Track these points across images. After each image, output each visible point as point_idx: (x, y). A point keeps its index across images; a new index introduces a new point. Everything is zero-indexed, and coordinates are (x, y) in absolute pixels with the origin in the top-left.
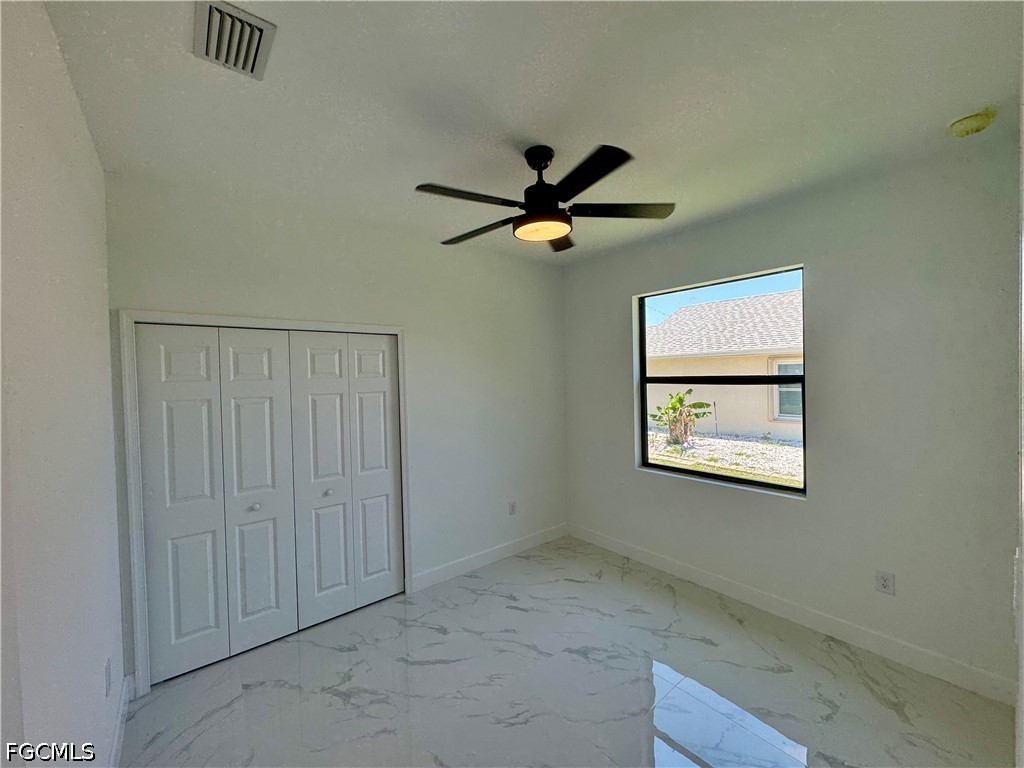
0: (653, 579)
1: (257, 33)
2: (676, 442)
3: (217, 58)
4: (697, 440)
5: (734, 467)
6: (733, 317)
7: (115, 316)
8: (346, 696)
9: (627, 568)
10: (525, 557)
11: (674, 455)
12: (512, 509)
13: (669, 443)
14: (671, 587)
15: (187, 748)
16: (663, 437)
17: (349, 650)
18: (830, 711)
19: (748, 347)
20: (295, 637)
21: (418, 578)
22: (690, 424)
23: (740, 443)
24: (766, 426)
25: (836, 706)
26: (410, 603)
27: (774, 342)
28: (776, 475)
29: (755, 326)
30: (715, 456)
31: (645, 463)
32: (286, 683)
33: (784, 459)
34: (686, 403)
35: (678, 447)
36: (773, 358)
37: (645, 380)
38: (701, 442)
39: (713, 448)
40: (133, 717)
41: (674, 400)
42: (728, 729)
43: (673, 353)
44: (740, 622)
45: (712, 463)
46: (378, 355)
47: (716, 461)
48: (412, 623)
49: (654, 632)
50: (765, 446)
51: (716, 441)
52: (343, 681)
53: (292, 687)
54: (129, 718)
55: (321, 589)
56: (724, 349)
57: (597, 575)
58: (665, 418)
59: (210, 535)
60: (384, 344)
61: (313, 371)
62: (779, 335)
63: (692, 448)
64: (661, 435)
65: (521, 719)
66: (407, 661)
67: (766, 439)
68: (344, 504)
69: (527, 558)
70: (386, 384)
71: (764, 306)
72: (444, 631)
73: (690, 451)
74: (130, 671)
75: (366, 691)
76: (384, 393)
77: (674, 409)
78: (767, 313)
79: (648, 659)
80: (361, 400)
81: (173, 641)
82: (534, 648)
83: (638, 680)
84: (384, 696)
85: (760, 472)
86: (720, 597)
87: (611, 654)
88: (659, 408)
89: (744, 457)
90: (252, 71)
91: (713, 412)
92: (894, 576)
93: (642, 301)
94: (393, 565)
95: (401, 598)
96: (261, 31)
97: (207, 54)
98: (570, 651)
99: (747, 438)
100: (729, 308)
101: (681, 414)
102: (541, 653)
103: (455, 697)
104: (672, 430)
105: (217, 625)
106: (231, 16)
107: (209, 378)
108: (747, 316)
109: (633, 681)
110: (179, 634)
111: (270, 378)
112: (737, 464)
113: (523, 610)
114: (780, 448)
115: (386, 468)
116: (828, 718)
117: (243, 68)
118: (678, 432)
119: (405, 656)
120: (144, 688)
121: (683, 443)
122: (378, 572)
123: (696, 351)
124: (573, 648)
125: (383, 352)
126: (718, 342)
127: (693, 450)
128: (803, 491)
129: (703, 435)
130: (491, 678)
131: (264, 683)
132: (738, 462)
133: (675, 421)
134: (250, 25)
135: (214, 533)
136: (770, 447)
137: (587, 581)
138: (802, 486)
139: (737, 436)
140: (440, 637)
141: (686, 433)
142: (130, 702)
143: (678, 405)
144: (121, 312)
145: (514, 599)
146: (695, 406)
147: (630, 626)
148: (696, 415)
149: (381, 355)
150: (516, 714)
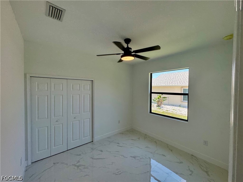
0: (151, 140)
1: (61, 11)
2: (159, 106)
3: (51, 17)
4: (164, 106)
5: (172, 113)
6: (173, 77)
7: (25, 75)
8: (78, 167)
9: (146, 137)
10: (122, 133)
11: (158, 109)
12: (119, 122)
13: (157, 106)
14: (156, 142)
15: (39, 178)
16: (156, 105)
17: (79, 155)
18: (191, 173)
19: (176, 84)
20: (66, 152)
21: (96, 138)
22: (162, 102)
23: (174, 107)
24: (180, 103)
25: (193, 172)
26: (94, 144)
27: (183, 83)
28: (182, 115)
29: (178, 79)
30: (168, 110)
31: (151, 112)
32: (64, 163)
33: (184, 111)
34: (161, 97)
35: (159, 107)
36: (182, 87)
37: (151, 93)
38: (165, 106)
39: (167, 108)
40: (27, 170)
41: (159, 96)
42: (167, 177)
43: (159, 85)
44: (172, 151)
45: (167, 112)
46: (88, 85)
47: (168, 111)
48: (94, 149)
49: (151, 153)
50: (179, 108)
51: (168, 106)
52: (77, 163)
53: (66, 164)
54: (26, 171)
55: (73, 140)
56: (171, 85)
57: (138, 138)
58: (156, 100)
59: (47, 127)
60: (90, 83)
61: (73, 89)
62: (184, 82)
63: (162, 108)
64: (155, 104)
65: (119, 173)
66: (93, 158)
67: (180, 106)
68: (79, 120)
69: (122, 134)
70: (90, 92)
71: (180, 75)
72: (102, 151)
73: (162, 109)
74: (27, 159)
75: (83, 165)
76: (90, 94)
77: (159, 98)
78: (181, 76)
79: (150, 158)
80: (84, 96)
81: (37, 152)
82: (123, 156)
83: (147, 164)
84: (87, 167)
85: (178, 114)
86: (167, 145)
87: (141, 158)
88: (155, 98)
89: (175, 110)
90: (60, 20)
91: (168, 100)
92: (207, 141)
93: (151, 74)
94: (90, 135)
95: (92, 143)
96: (62, 11)
97: (49, 15)
98: (131, 157)
99: (175, 106)
100: (172, 75)
101: (160, 100)
102: (124, 157)
103: (104, 168)
104: (158, 103)
105: (48, 149)
106: (55, 8)
107: (47, 90)
108: (177, 77)
109: (146, 164)
110: (39, 151)
111: (62, 90)
112: (173, 112)
113: (120, 146)
114: (183, 108)
115: (89, 112)
116: (191, 175)
117: (57, 19)
118: (159, 104)
119: (93, 157)
120: (30, 163)
121: (160, 106)
122: (87, 136)
123: (164, 85)
124: (132, 156)
125: (90, 85)
126: (169, 82)
127: (163, 108)
128: (187, 121)
129: (165, 105)
130: (112, 163)
131: (58, 163)
132: (173, 111)
133: (159, 101)
134: (59, 10)
135: (48, 127)
136: (181, 108)
137: (136, 140)
138: (187, 119)
139: (173, 105)
140: (101, 153)
141: (161, 104)
142: (26, 167)
143: (160, 98)
144: (27, 74)
145: (119, 144)
146: (163, 98)
147: (146, 151)
148: (164, 100)
149: (89, 85)
150: (118, 172)
